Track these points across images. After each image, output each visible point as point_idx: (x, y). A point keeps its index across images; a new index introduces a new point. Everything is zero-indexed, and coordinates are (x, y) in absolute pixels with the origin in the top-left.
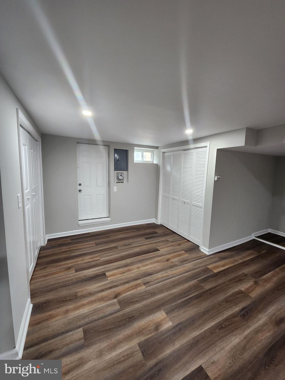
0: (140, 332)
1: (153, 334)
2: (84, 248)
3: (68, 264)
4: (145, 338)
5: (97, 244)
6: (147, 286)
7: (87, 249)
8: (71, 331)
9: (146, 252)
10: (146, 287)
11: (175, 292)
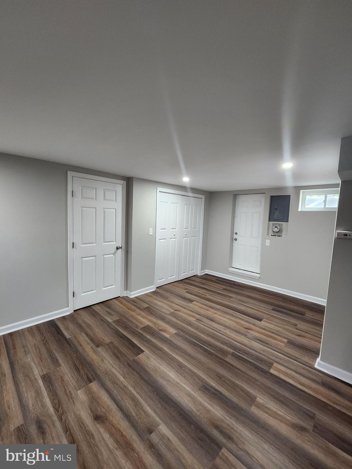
0: (155, 324)
1: (157, 329)
2: (211, 286)
3: (190, 287)
4: (153, 327)
5: (224, 289)
6: (197, 320)
7: (212, 288)
8: (145, 303)
9: (245, 314)
10: (194, 321)
11: (202, 336)
